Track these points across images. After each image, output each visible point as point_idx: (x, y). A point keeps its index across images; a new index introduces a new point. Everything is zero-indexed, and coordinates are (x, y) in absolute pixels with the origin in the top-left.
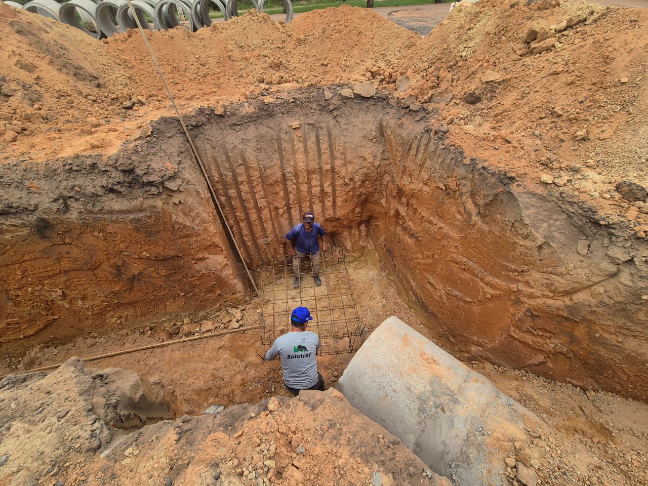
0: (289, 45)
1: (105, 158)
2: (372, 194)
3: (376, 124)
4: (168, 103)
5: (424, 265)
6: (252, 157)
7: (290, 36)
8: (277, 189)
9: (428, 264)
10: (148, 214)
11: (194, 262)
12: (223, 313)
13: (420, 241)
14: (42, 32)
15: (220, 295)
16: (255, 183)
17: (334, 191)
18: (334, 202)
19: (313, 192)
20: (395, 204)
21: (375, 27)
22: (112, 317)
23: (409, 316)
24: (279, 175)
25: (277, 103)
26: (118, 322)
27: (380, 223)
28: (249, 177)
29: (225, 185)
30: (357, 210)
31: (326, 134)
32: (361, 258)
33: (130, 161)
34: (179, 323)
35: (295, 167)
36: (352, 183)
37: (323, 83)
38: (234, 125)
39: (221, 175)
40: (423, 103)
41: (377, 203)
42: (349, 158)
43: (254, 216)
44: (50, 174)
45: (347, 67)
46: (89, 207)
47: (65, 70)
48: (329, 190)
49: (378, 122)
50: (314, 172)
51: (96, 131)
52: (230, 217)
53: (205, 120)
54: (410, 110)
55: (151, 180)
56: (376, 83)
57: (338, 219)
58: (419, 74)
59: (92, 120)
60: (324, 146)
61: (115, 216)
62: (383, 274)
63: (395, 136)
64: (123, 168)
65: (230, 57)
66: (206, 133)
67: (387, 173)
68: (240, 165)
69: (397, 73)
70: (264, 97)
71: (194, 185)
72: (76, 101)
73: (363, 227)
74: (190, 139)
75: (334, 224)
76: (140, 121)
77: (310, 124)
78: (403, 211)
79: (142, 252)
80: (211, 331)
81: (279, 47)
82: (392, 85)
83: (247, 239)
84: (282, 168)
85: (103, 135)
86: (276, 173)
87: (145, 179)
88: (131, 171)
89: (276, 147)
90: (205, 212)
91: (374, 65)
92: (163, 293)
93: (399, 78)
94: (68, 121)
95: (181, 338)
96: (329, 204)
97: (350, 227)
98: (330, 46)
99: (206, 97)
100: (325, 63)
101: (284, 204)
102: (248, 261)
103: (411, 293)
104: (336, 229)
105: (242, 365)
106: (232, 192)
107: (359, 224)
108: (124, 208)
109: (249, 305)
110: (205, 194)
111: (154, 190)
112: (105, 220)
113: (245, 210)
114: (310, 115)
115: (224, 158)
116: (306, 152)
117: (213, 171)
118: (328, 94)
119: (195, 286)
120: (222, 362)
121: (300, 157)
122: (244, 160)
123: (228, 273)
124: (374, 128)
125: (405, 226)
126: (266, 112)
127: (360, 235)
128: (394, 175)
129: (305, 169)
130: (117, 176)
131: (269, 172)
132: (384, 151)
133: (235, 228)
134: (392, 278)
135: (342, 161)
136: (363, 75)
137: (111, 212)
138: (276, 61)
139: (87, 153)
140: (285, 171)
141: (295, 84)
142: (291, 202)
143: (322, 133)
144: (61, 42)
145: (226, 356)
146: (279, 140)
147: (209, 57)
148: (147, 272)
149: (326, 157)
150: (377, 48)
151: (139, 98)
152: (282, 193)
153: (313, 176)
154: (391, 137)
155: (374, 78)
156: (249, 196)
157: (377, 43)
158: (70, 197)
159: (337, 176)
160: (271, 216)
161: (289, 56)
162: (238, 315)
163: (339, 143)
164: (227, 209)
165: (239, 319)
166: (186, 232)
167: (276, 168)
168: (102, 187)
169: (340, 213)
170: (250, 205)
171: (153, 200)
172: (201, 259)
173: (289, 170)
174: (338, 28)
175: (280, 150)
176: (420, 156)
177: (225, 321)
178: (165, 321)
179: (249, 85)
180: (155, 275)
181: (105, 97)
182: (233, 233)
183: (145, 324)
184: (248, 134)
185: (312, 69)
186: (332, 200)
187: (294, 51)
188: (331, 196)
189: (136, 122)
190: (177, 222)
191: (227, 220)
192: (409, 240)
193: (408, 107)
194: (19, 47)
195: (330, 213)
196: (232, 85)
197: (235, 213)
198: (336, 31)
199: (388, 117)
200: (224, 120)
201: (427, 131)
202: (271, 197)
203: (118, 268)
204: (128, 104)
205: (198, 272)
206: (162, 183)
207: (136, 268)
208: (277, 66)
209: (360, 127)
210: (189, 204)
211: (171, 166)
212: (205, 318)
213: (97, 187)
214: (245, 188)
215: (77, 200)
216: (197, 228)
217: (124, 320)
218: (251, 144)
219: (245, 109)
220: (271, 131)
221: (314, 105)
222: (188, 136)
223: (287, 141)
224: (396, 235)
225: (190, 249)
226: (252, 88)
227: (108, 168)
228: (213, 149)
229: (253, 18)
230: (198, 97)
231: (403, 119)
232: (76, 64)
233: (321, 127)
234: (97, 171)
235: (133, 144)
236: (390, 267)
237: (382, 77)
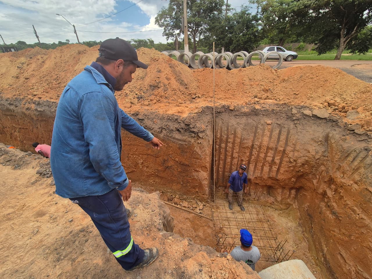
0: (277, 81)
1: (181, 118)
2: (307, 174)
3: (324, 134)
4: (209, 99)
5: (339, 239)
6: (239, 132)
7: (279, 77)
8: (247, 151)
9: (342, 240)
10: (187, 143)
11: (194, 171)
12: (194, 202)
13: (340, 220)
14: (176, 67)
15: (197, 192)
16: (236, 145)
17: (281, 163)
18: (278, 169)
19: (267, 159)
20: (325, 186)
21: (339, 78)
22: (152, 179)
23: (314, 270)
24: (250, 144)
25: (262, 109)
26: (153, 183)
27: (308, 195)
28: (234, 140)
29: (221, 140)
30: (293, 179)
31: (287, 131)
32: (285, 210)
33: (190, 121)
34: (174, 196)
35: (261, 143)
36: (295, 163)
37: (292, 103)
38: (236, 115)
39: (221, 136)
40: (368, 131)
41: (310, 180)
42: (297, 148)
43: (229, 160)
44: (162, 119)
45: (311, 98)
46: (168, 134)
47: (178, 81)
48: (277, 161)
49: (325, 133)
50: (271, 149)
51: (181, 106)
52: (217, 156)
53: (224, 110)
54: (354, 133)
55: (194, 131)
56: (330, 110)
57: (278, 180)
58: (368, 112)
59: (180, 100)
60: (283, 137)
61: (175, 140)
62: (300, 229)
63: (336, 145)
64: (187, 123)
65: (243, 83)
66: (222, 116)
67: (324, 165)
68: (232, 134)
69: (349, 107)
70: (255, 105)
71: (209, 137)
72: (177, 93)
73: (293, 192)
74: (214, 117)
75: (274, 182)
76: (197, 105)
77: (278, 124)
78: (330, 193)
79: (176, 158)
80: (186, 207)
81: (271, 82)
82: (343, 114)
83: (220, 170)
84: (253, 141)
85: (183, 108)
86: (249, 143)
87: (192, 130)
88: (189, 125)
89: (254, 131)
90: (208, 151)
91: (332, 99)
92: (175, 179)
93: (350, 110)
94: (173, 100)
95: (172, 203)
96: (275, 168)
97: (284, 188)
98: (303, 85)
99: (226, 99)
100: (297, 93)
101: (247, 159)
102: (216, 181)
103: (321, 254)
104: (274, 185)
105: (194, 234)
106: (223, 145)
107: (292, 188)
108: (179, 138)
109: (208, 204)
110: (211, 143)
111: (193, 135)
112: (171, 140)
113: (226, 155)
114: (279, 119)
115: (226, 129)
116: (270, 137)
117: (218, 133)
118: (294, 111)
119: (188, 182)
120: (186, 226)
121: (266, 139)
122: (235, 132)
123: (206, 183)
124: (321, 136)
125: (329, 204)
126: (255, 113)
127: (290, 195)
128: (330, 168)
129: (267, 146)
130: (183, 125)
131: (245, 141)
132: (325, 151)
133: (217, 162)
134: (306, 235)
135: (292, 149)
136: (322, 103)
137: (174, 138)
138: (267, 88)
139: (176, 114)
140: (254, 144)
141: (274, 101)
142: (251, 160)
143: (284, 130)
144: (181, 71)
145: (189, 224)
146: (257, 128)
147: (233, 82)
148: (174, 167)
149: (282, 143)
150: (337, 90)
151: (199, 95)
152: (248, 154)
153: (270, 151)
154: (334, 145)
155: (329, 107)
156: (230, 150)
157: (338, 87)
158: (164, 129)
159: (286, 155)
160: (237, 163)
161: (275, 87)
162: (201, 207)
163: (293, 138)
164: (217, 152)
165: (201, 209)
166: (197, 156)
167: (250, 140)
168: (176, 128)
169: (280, 177)
170: (229, 154)
171: (191, 139)
172: (197, 171)
173: (256, 143)
174: (311, 76)
175: (255, 133)
176: (356, 163)
177: (194, 206)
178: (169, 192)
179: (248, 97)
180: (175, 169)
181: (187, 93)
182: (215, 164)
183: (161, 189)
184: (241, 121)
185: (287, 95)
186: (277, 168)
187: (279, 85)
188: (278, 165)
189: (195, 105)
190: (195, 151)
191: (215, 157)
192: (330, 215)
193: (354, 130)
194: (168, 72)
195: (273, 174)
196: (240, 96)
197: (220, 155)
198: (309, 78)
199: (334, 133)
200: (232, 112)
201: (366, 150)
202: (241, 154)
203: (165, 161)
204: (194, 96)
205: (193, 176)
206: (198, 133)
207: (171, 163)
208: (266, 91)
209: (311, 133)
210: (204, 145)
211: (203, 127)
212: (185, 200)
213: (174, 127)
214: (230, 145)
215: (166, 130)
216: (202, 156)
217: (155, 183)
218: (241, 126)
219: (244, 109)
220: (254, 122)
221: (284, 115)
222: (214, 116)
223: (261, 129)
224: (319, 207)
225: (195, 165)
226: (250, 99)
227: (181, 122)
228: (222, 124)
229: (261, 67)
230: (223, 98)
231: (347, 137)
232: (182, 79)
233: (284, 127)
234: (177, 121)
235: (193, 115)
236: (307, 227)
237: (337, 107)
